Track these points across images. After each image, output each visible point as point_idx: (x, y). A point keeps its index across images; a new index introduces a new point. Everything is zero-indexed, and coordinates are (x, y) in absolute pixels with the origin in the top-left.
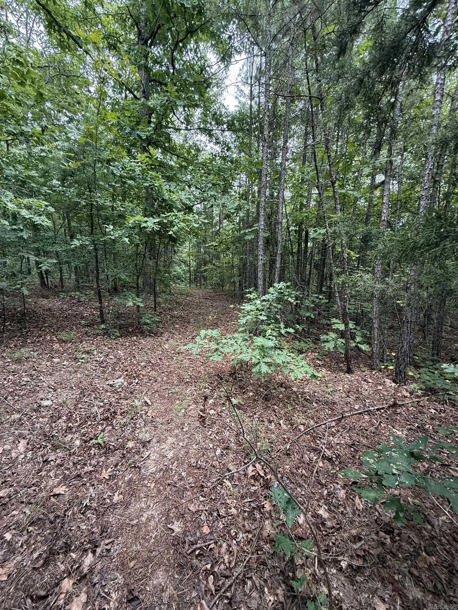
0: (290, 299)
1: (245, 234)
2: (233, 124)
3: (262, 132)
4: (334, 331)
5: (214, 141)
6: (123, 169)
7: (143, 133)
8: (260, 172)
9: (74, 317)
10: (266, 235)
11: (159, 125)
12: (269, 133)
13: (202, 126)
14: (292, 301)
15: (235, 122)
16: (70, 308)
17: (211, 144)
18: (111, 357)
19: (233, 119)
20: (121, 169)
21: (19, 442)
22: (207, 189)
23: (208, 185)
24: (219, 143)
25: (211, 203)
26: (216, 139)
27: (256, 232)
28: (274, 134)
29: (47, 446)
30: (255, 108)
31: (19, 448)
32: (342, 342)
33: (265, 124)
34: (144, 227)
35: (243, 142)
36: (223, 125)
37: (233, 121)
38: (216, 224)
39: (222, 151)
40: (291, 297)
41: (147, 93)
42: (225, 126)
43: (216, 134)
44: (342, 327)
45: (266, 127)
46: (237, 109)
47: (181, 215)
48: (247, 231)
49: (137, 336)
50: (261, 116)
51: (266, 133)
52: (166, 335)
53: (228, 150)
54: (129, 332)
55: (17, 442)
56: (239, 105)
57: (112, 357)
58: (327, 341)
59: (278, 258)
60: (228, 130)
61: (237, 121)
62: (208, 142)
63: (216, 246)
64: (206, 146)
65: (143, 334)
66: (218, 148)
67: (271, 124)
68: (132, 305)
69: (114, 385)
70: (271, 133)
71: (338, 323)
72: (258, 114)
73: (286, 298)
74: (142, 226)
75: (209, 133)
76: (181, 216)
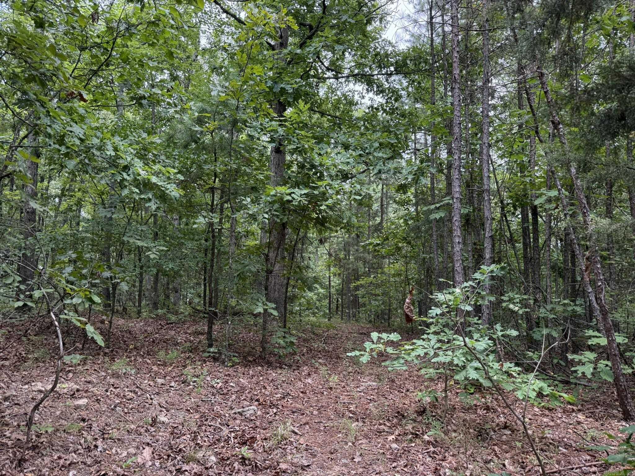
0: (511, 306)
1: (430, 212)
2: (406, 64)
3: (451, 73)
4: (591, 348)
5: (375, 89)
6: (262, 130)
7: (290, 86)
8: (450, 126)
9: (164, 342)
10: (464, 211)
11: (306, 75)
12: (461, 71)
13: (356, 71)
14: (517, 309)
15: (408, 62)
16: (157, 331)
17: (371, 95)
18: (231, 384)
19: (406, 57)
20: (259, 131)
21: (144, 449)
22: (372, 149)
23: (374, 144)
24: (382, 92)
25: (378, 167)
26: (378, 87)
27: (449, 207)
28: (468, 73)
29: (176, 458)
30: (438, 40)
31: (144, 454)
32: (607, 365)
33: (455, 62)
34: (289, 201)
35: (419, 87)
36: (389, 67)
37: (404, 61)
38: (376, 214)
39: (387, 102)
40: (514, 303)
41: (284, 38)
42: (392, 69)
43: (378, 79)
44: (603, 341)
45: (455, 65)
46: (409, 45)
47: (336, 184)
48: (433, 207)
49: (262, 366)
50: (447, 51)
51: (456, 72)
52: (305, 369)
53: (396, 100)
54: (250, 361)
55: (141, 448)
56: (412, 39)
57: (234, 385)
58: (581, 363)
59: (487, 244)
60: (397, 74)
61: (411, 60)
62: (365, 91)
63: (378, 245)
64: (363, 97)
65: (269, 364)
66: (379, 100)
67: (462, 60)
68: (262, 311)
69: (244, 414)
70: (464, 72)
71: (596, 337)
72: (443, 50)
73: (504, 305)
74: (285, 199)
75: (368, 80)
76: (337, 186)
